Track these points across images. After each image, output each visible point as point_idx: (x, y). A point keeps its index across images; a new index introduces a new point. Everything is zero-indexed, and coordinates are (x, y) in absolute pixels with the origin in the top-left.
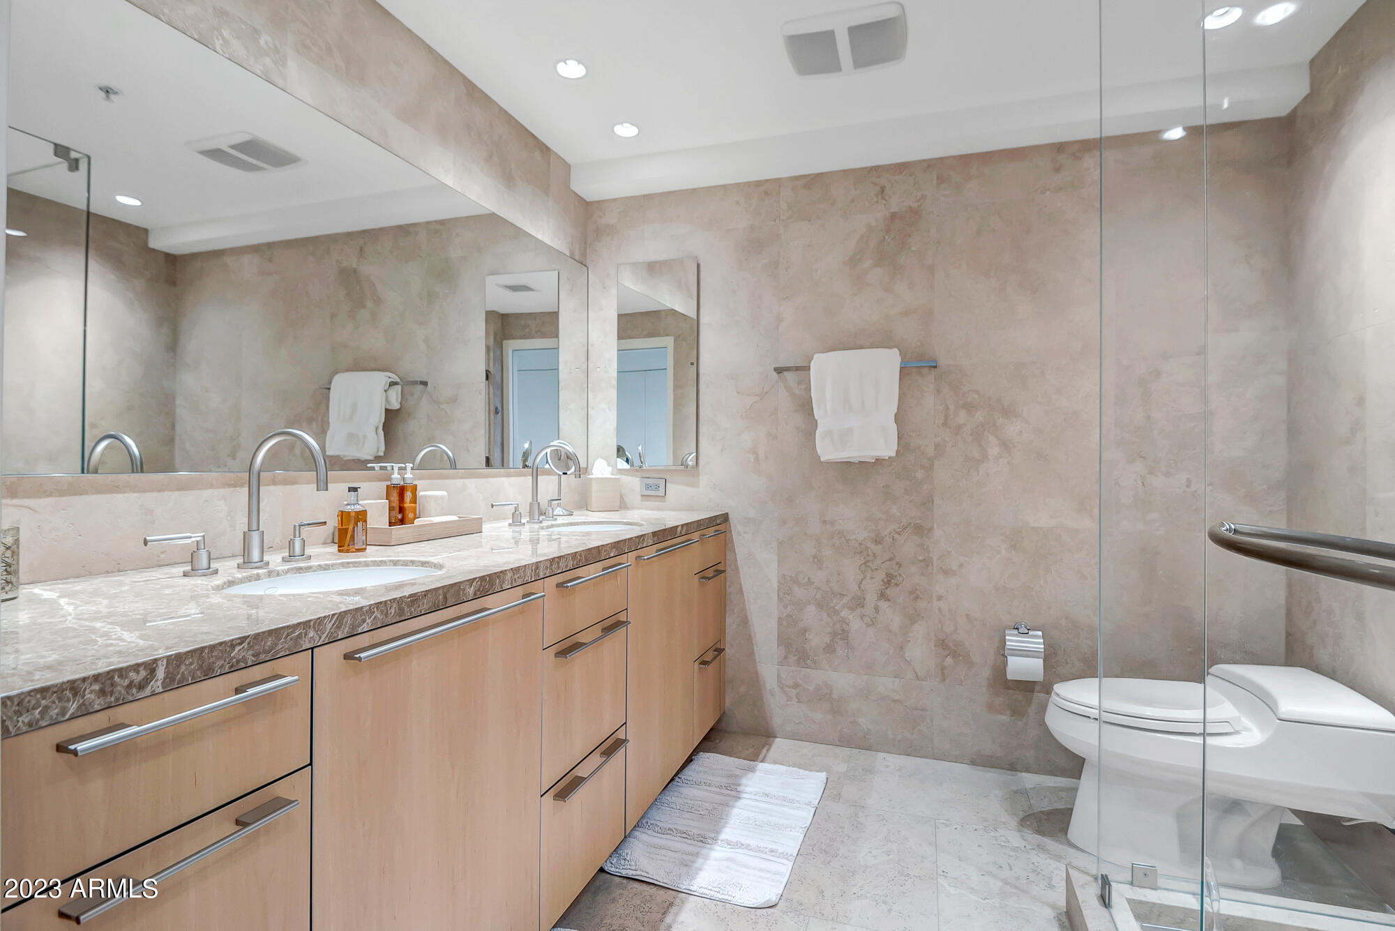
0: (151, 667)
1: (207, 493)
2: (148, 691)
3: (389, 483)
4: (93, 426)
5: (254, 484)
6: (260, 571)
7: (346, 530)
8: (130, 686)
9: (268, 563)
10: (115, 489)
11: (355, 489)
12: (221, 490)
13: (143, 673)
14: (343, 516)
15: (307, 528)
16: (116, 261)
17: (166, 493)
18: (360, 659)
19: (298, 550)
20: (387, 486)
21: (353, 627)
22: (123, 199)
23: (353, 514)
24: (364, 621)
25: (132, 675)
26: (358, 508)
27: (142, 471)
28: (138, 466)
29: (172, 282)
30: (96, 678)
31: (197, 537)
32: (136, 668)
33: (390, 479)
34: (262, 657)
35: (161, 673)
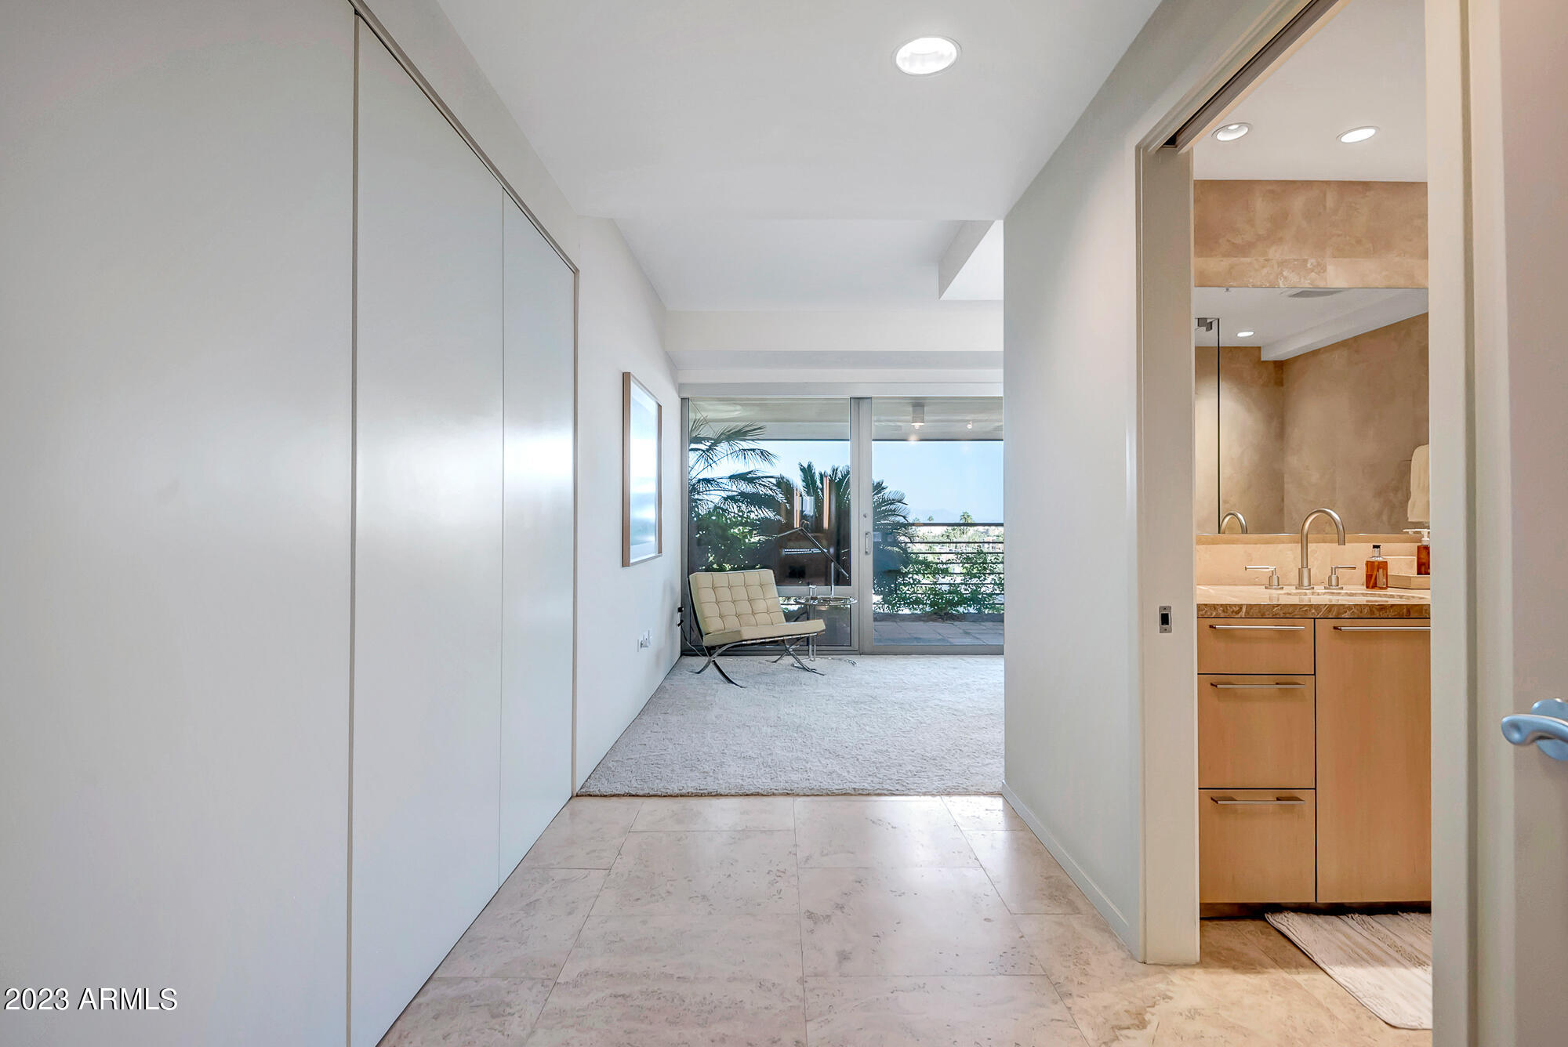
0: (1241, 606)
1: (1281, 546)
2: (1239, 616)
3: (1420, 544)
4: (1225, 502)
5: (1304, 542)
6: (1307, 591)
7: (1371, 575)
8: (1233, 612)
9: (1313, 588)
10: (1232, 542)
11: (1378, 547)
12: (1290, 545)
13: (1238, 609)
14: (1370, 565)
15: (1340, 570)
16: (1238, 379)
17: (1258, 545)
18: (1341, 629)
19: (1334, 582)
20: (1418, 547)
21: (1339, 614)
22: (1241, 335)
23: (1377, 564)
24: (1346, 612)
25: (1234, 608)
26: (1380, 559)
27: (1247, 533)
28: (1245, 531)
29: (1280, 383)
30: (1222, 605)
31: (1272, 568)
32: (1235, 605)
33: (1421, 541)
34: (1288, 616)
35: (1244, 609)
